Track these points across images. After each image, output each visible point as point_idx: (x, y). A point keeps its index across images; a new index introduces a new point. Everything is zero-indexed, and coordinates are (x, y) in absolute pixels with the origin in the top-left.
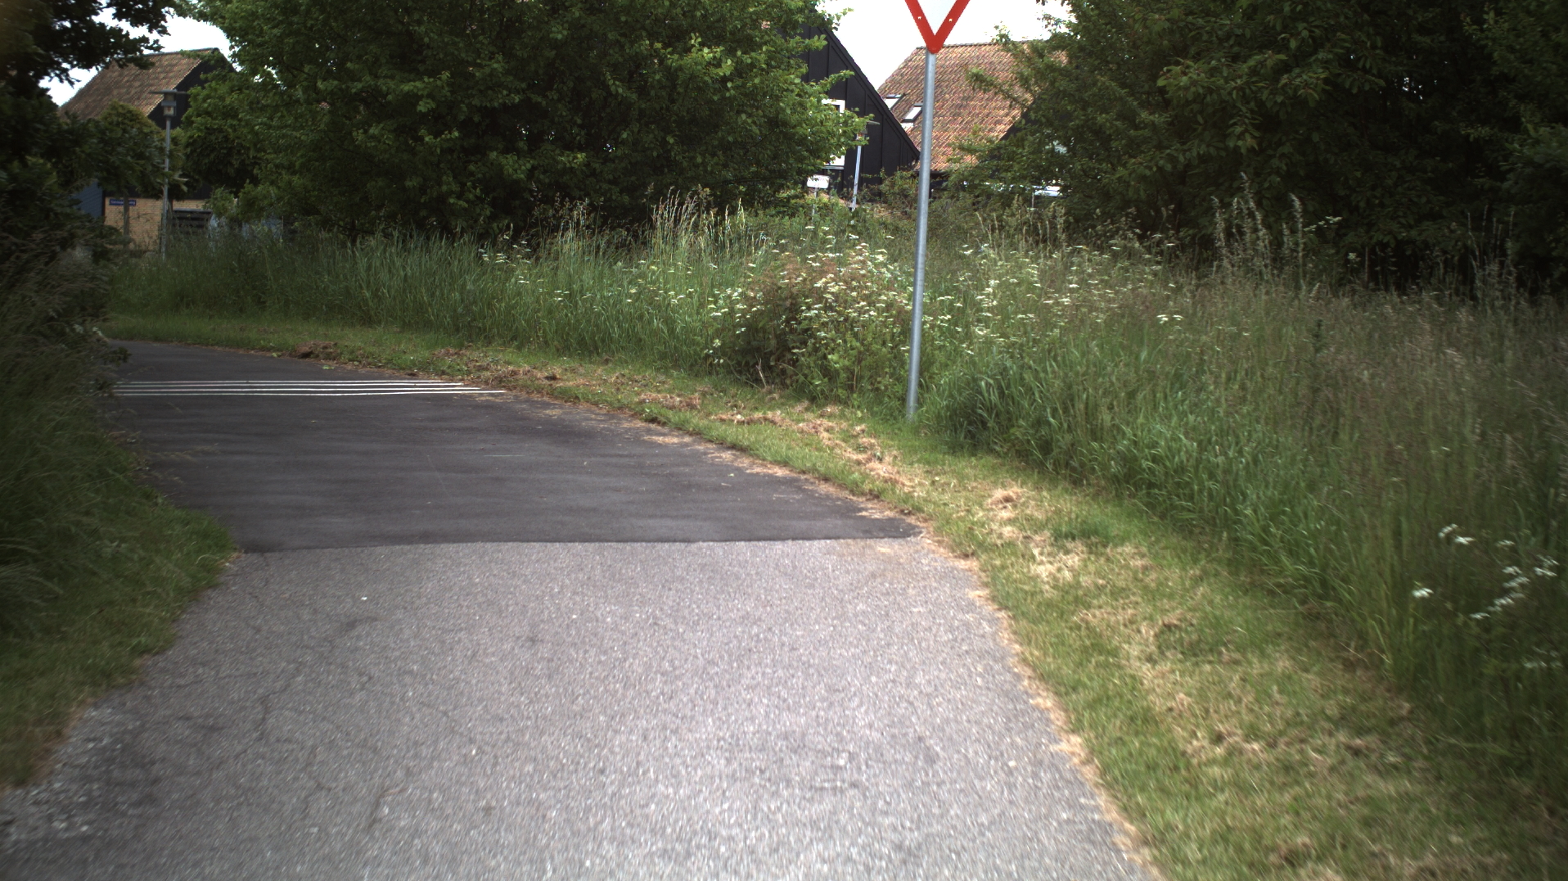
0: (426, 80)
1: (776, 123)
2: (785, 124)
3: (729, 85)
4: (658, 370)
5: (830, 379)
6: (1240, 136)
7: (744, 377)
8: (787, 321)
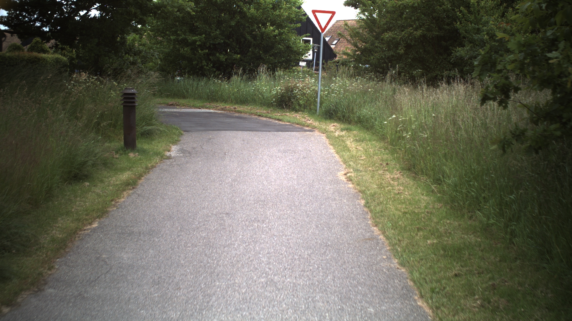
0: (199, 36)
1: (289, 47)
3: (277, 37)
4: (260, 106)
5: (300, 106)
6: (400, 50)
7: (280, 107)
8: (290, 94)
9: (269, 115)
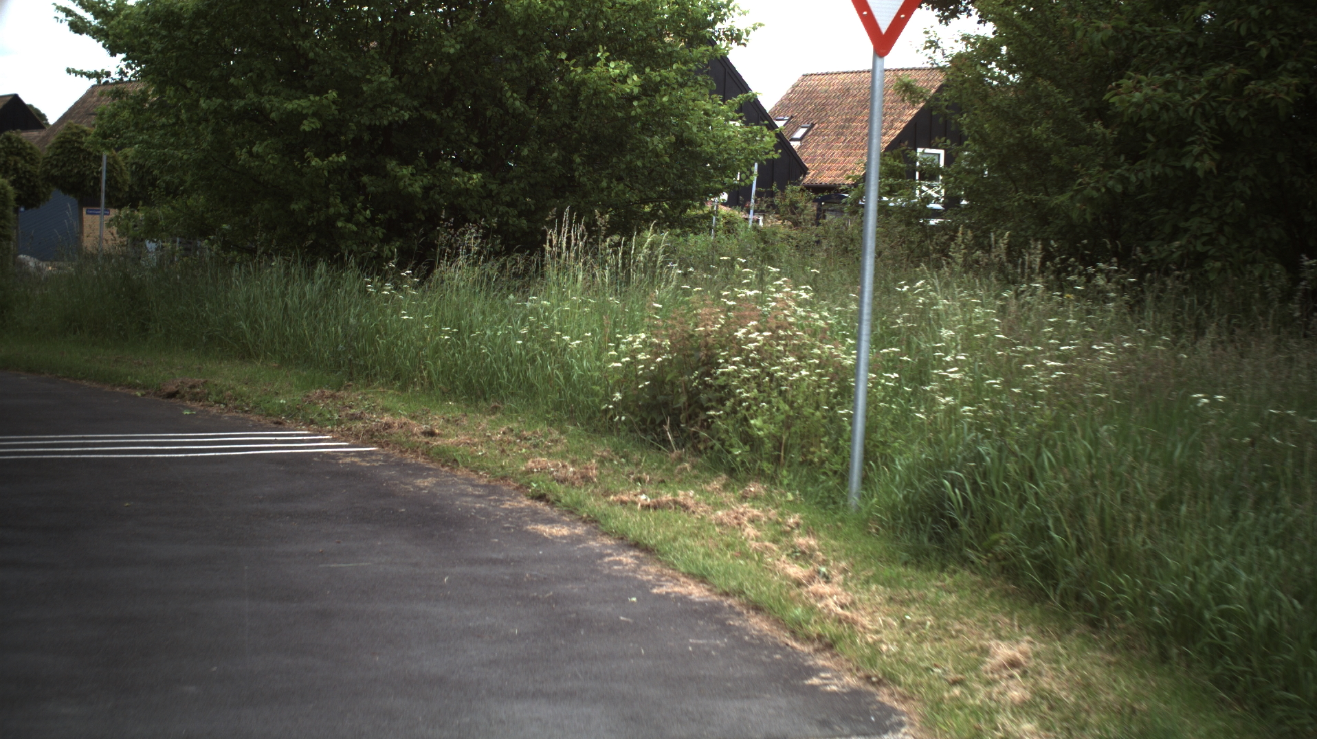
0: (312, 97)
2: (691, 142)
3: (635, 103)
4: (551, 424)
5: (751, 446)
6: (1198, 158)
7: (649, 437)
8: (701, 377)
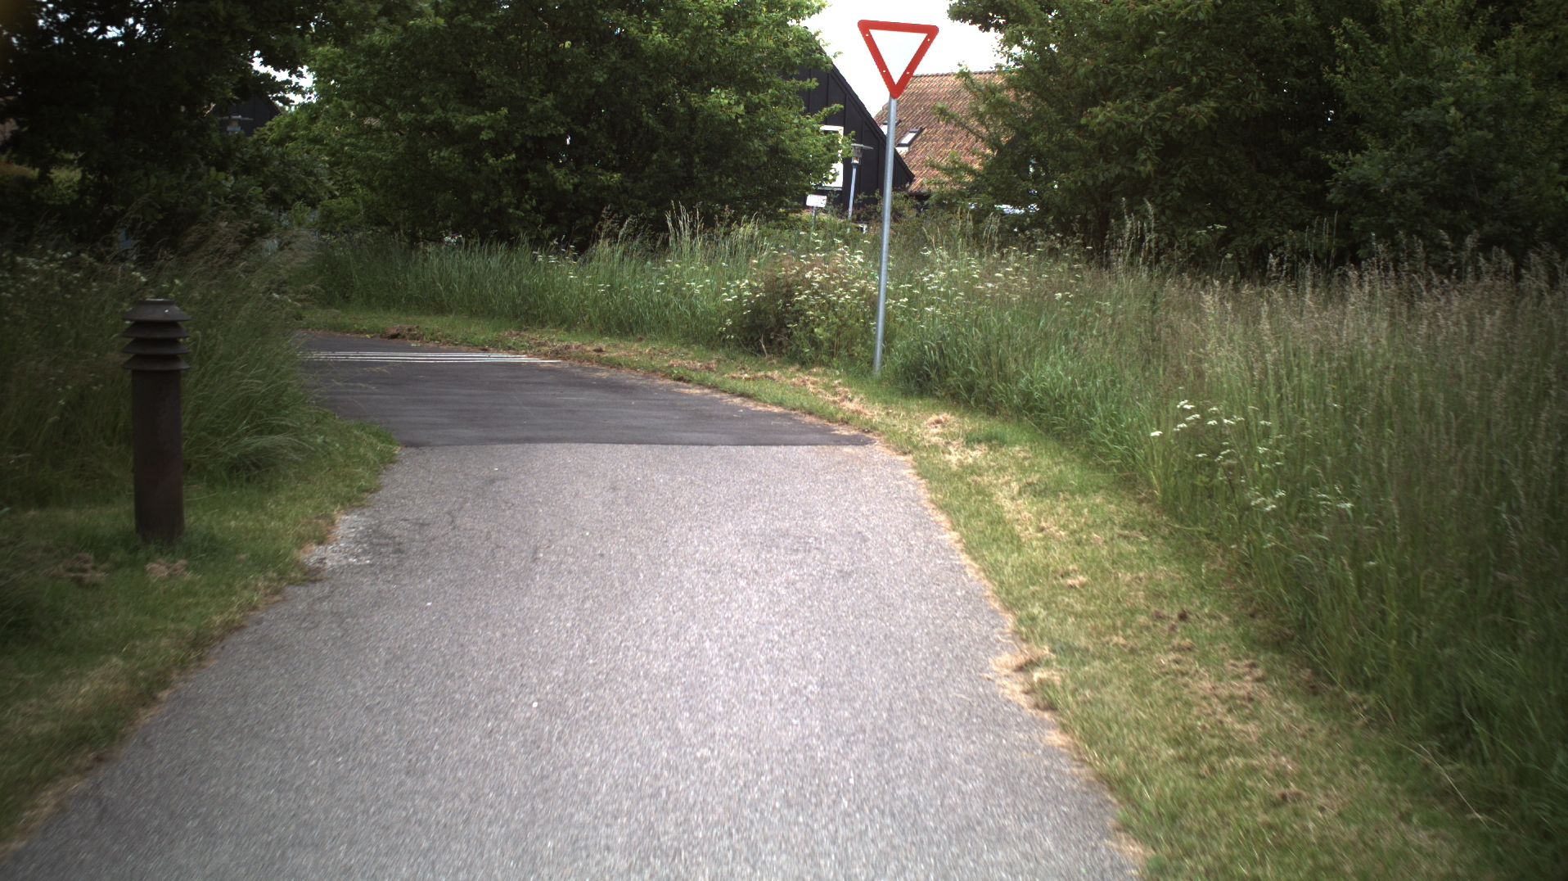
1: (775, 151)
3: (740, 122)
4: (682, 345)
5: (816, 348)
7: (750, 349)
8: (784, 304)
9: (713, 378)
